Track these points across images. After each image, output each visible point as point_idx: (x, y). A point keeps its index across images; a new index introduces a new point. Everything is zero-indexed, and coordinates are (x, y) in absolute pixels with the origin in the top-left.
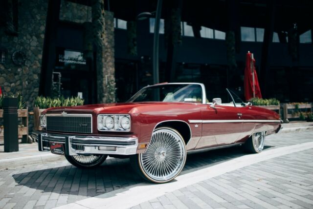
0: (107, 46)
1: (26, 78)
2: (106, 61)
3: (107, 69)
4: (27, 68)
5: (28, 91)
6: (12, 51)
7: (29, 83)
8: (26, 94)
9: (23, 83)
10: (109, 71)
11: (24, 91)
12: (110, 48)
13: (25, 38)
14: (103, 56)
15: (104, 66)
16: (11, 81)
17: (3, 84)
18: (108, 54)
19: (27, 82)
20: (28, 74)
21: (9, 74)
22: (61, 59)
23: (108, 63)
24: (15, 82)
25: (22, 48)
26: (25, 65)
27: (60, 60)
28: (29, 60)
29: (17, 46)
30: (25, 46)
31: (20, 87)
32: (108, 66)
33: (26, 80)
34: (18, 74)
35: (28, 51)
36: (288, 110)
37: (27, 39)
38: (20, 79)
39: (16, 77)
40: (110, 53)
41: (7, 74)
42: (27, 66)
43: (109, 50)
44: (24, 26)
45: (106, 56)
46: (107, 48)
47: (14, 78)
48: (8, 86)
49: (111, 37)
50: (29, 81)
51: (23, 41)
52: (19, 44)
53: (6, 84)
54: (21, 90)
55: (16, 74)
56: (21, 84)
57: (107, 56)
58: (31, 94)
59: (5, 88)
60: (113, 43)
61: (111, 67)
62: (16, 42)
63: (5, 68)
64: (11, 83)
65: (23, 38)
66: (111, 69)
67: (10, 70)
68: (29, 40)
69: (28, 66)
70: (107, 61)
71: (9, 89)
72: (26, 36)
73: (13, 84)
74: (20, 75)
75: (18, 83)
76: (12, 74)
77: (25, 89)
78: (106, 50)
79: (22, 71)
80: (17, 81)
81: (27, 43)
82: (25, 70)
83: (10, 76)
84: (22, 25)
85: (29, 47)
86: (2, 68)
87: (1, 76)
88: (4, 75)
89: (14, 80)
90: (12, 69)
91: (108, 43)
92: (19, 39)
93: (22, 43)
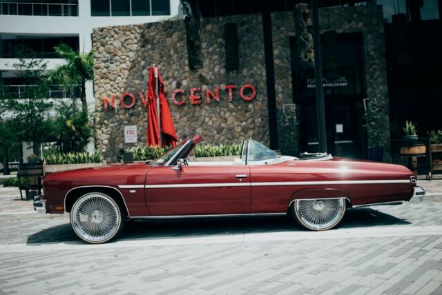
0: (373, 55)
1: (260, 114)
2: (372, 78)
3: (374, 89)
4: (260, 103)
5: (261, 129)
6: (240, 86)
7: (262, 120)
8: (260, 133)
9: (256, 121)
10: (378, 91)
11: (257, 129)
12: (378, 58)
13: (255, 68)
14: (367, 71)
15: (368, 85)
16: (242, 119)
17: (233, 124)
18: (374, 67)
19: (260, 120)
20: (261, 110)
21: (239, 112)
22: (309, 84)
23: (376, 79)
24: (246, 121)
25: (252, 80)
26: (256, 100)
27: (308, 86)
28: (261, 93)
29: (246, 80)
30: (256, 77)
31: (252, 126)
32: (377, 84)
33: (260, 117)
34: (250, 111)
35: (259, 82)
37: (258, 69)
38: (251, 117)
39: (247, 114)
40: (378, 65)
41: (236, 113)
42: (259, 100)
43: (377, 61)
44: (254, 55)
45: (371, 70)
46: (373, 59)
47: (245, 116)
48: (238, 125)
49: (380, 41)
50: (262, 117)
51: (253, 72)
52: (249, 76)
53: (236, 123)
54: (254, 129)
55: (247, 112)
56: (253, 122)
57: (374, 70)
58: (265, 133)
59: (235, 128)
60: (383, 50)
61: (381, 84)
62: (245, 74)
63: (235, 106)
64: (242, 122)
65: (252, 69)
66: (381, 87)
67: (240, 107)
68: (261, 69)
69: (261, 100)
70: (375, 77)
71: (239, 129)
72: (256, 65)
73: (244, 123)
74: (252, 111)
75: (250, 121)
76: (243, 112)
77: (258, 127)
78: (372, 62)
79: (254, 106)
80: (249, 118)
81: (258, 74)
82: (257, 105)
83: (240, 114)
84: (251, 54)
85: (260, 78)
86: (231, 106)
87: (230, 116)
88: (234, 114)
89: (245, 119)
90: (242, 107)
91: (375, 51)
92: (248, 71)
93: (252, 74)
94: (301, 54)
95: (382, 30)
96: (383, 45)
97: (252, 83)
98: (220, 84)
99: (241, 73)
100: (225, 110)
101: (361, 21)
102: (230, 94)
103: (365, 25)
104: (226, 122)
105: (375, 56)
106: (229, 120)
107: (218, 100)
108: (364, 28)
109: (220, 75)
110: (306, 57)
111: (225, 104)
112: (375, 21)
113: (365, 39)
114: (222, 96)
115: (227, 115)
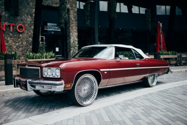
1: (25, 40)
2: (72, 29)
3: (73, 34)
4: (26, 34)
5: (26, 47)
6: (16, 24)
7: (27, 43)
8: (25, 50)
9: (23, 43)
10: (74, 35)
12: (74, 21)
13: (24, 17)
14: (71, 26)
15: (71, 32)
17: (12, 44)
18: (73, 24)
19: (25, 43)
20: (26, 38)
21: (15, 38)
23: (73, 30)
24: (18, 43)
25: (22, 22)
26: (24, 33)
27: (45, 29)
28: (27, 29)
29: (19, 22)
30: (24, 21)
31: (21, 45)
33: (25, 41)
35: (26, 24)
36: (183, 58)
37: (25, 17)
38: (21, 41)
39: (19, 39)
40: (74, 24)
41: (14, 38)
42: (25, 33)
43: (74, 22)
44: (23, 10)
45: (72, 26)
46: (73, 21)
48: (14, 45)
49: (75, 14)
50: (27, 42)
51: (23, 18)
52: (20, 20)
53: (13, 44)
54: (22, 47)
55: (19, 38)
56: (22, 44)
57: (73, 26)
58: (28, 50)
59: (13, 46)
60: (76, 18)
61: (75, 32)
62: (19, 19)
63: (13, 34)
64: (16, 43)
65: (22, 17)
66: (75, 33)
67: (15, 35)
68: (26, 17)
69: (26, 33)
70: (73, 29)
71: (15, 47)
72: (24, 15)
73: (17, 44)
74: (22, 38)
75: (20, 43)
76: (17, 38)
77: (24, 46)
78: (72, 22)
79: (23, 36)
80: (20, 42)
81: (25, 20)
82: (24, 35)
83: (15, 39)
84: (22, 9)
85: (26, 22)
86: (11, 34)
87: (10, 39)
88: (12, 38)
89: (18, 42)
90: (16, 35)
91: (74, 18)
92: (20, 17)
93: (22, 19)
95: (76, 10)
96: (77, 16)
97: (22, 24)
98: (5, 22)
99: (16, 18)
100: (8, 36)
101: (69, 4)
102: (11, 28)
103: (70, 6)
104: (8, 43)
105: (74, 20)
106: (10, 41)
107: (5, 30)
108: (70, 8)
109: (5, 17)
111: (8, 33)
112: (74, 6)
113: (70, 12)
114: (7, 29)
115: (9, 39)
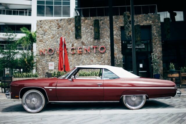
0: (156, 35)
1: (107, 59)
3: (156, 49)
7: (108, 61)
9: (105, 61)
12: (158, 36)
13: (106, 39)
14: (153, 42)
15: (154, 47)
16: (99, 61)
18: (156, 40)
20: (108, 57)
21: (98, 58)
22: (129, 46)
23: (157, 45)
24: (101, 61)
25: (104, 44)
26: (106, 53)
27: (128, 47)
28: (108, 50)
29: (102, 44)
30: (106, 43)
32: (157, 47)
33: (107, 60)
34: (103, 57)
35: (107, 45)
37: (107, 39)
38: (104, 60)
39: (102, 59)
40: (158, 39)
42: (107, 53)
43: (157, 37)
45: (155, 41)
46: (156, 37)
47: (101, 59)
49: (159, 29)
50: (108, 60)
52: (103, 43)
55: (101, 57)
57: (157, 41)
60: (160, 33)
61: (159, 47)
63: (97, 55)
64: (99, 62)
66: (159, 49)
67: (98, 56)
69: (108, 52)
70: (156, 44)
72: (106, 38)
74: (104, 58)
75: (103, 61)
76: (100, 57)
78: (155, 38)
80: (102, 61)
81: (107, 42)
82: (106, 55)
83: (99, 59)
84: (104, 33)
85: (108, 43)
86: (95, 55)
87: (94, 59)
88: (96, 58)
90: (100, 55)
91: (157, 33)
92: (103, 40)
93: (104, 42)
94: (126, 33)
95: (160, 24)
96: (160, 31)
97: (104, 45)
98: (90, 45)
99: (100, 41)
100: (92, 56)
101: (151, 20)
102: (95, 50)
103: (152, 22)
104: (93, 62)
106: (94, 61)
107: (89, 52)
109: (91, 42)
110: (129, 34)
111: (92, 54)
112: (157, 21)
113: (152, 28)
114: (91, 51)
115: (93, 59)
